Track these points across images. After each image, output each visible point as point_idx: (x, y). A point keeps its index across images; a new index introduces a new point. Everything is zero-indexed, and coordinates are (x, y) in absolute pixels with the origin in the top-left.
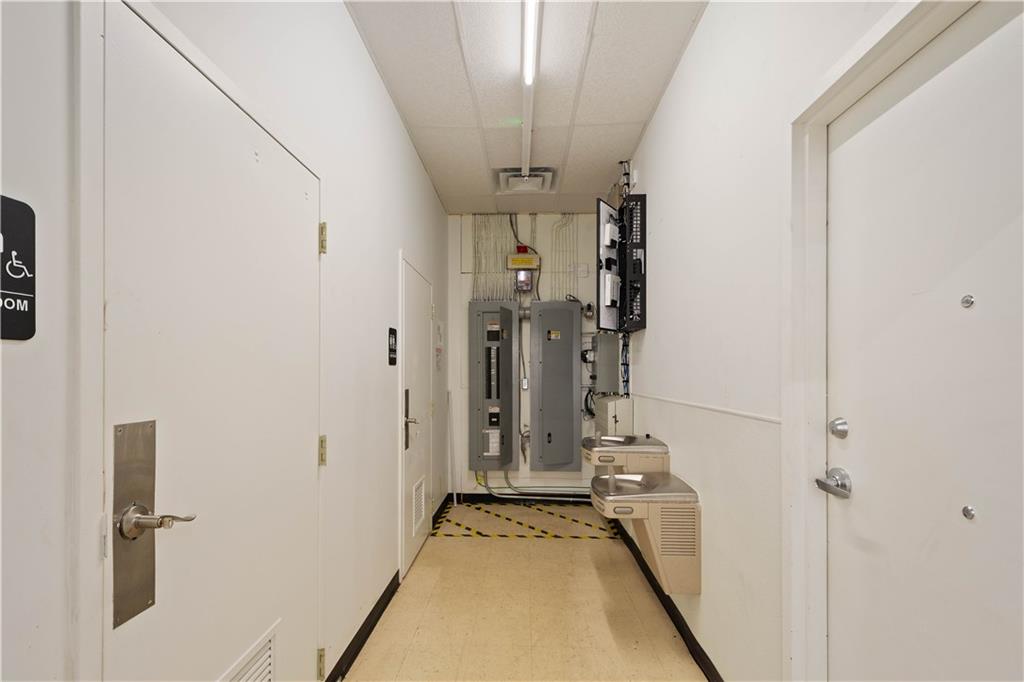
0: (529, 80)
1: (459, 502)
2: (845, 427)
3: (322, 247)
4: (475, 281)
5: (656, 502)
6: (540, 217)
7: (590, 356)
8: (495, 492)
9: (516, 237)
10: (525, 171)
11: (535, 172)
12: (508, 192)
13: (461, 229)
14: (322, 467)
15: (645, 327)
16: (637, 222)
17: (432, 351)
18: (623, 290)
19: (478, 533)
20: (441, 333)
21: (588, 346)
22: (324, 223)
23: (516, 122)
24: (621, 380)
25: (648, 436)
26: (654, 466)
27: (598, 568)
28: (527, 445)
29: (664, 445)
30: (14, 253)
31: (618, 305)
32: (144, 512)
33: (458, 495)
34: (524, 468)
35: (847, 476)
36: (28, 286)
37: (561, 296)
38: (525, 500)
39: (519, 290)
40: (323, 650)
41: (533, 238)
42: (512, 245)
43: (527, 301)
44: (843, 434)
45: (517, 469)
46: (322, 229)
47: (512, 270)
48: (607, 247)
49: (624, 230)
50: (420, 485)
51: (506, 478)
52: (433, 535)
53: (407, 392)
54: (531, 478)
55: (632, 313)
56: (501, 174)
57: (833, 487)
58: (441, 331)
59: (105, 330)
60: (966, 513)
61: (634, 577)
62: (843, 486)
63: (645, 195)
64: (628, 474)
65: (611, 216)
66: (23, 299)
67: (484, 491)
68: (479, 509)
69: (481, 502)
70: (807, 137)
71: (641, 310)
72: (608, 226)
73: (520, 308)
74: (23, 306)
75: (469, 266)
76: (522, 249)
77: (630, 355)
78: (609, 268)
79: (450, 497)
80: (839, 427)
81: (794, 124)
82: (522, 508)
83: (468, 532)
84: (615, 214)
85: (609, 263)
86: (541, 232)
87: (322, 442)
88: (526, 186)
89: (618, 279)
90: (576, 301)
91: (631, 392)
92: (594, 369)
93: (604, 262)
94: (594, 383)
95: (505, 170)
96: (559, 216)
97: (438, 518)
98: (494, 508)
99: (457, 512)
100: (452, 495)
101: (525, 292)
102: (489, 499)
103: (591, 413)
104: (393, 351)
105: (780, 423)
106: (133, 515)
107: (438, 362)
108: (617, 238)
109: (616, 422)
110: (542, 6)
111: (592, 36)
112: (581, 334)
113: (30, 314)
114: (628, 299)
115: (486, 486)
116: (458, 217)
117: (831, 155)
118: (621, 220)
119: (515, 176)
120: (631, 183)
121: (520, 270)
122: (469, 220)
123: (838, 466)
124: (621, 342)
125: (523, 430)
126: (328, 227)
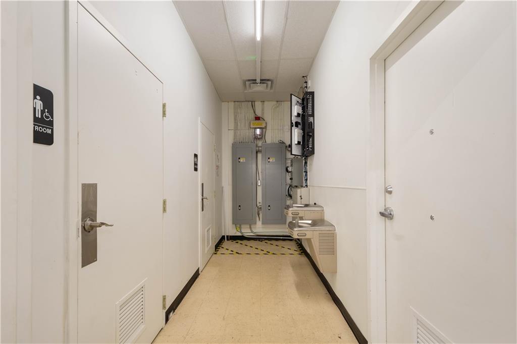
0: (258, 38)
1: (228, 240)
2: (391, 189)
3: (164, 114)
4: (235, 133)
5: (317, 231)
6: (266, 103)
7: (290, 169)
8: (246, 235)
9: (255, 112)
10: (258, 81)
11: (263, 81)
12: (250, 91)
13: (228, 109)
14: (165, 214)
15: (314, 154)
16: (310, 105)
17: (214, 167)
18: (304, 137)
19: (237, 253)
20: (219, 158)
21: (289, 165)
22: (165, 103)
23: (253, 58)
24: (304, 179)
25: (315, 204)
26: (316, 216)
27: (293, 267)
28: (260, 212)
29: (322, 207)
30: (46, 110)
31: (301, 144)
32: (93, 221)
33: (227, 236)
34: (259, 223)
35: (392, 210)
36: (51, 124)
37: (276, 141)
38: (259, 238)
39: (256, 138)
40: (165, 296)
41: (263, 113)
42: (252, 116)
43: (260, 143)
44: (390, 192)
45: (256, 223)
46: (164, 106)
47: (252, 128)
48: (296, 116)
49: (304, 108)
50: (209, 229)
51: (250, 228)
52: (215, 254)
53: (203, 184)
54: (263, 228)
55: (308, 147)
56: (247, 82)
57: (386, 215)
58: (219, 157)
59: (78, 144)
60: (432, 218)
61: (309, 270)
62: (391, 214)
63: (314, 92)
64: (305, 220)
65: (298, 102)
66: (49, 128)
67: (239, 234)
68: (237, 242)
69: (238, 240)
70: (376, 65)
71: (312, 145)
72: (296, 106)
73: (257, 146)
74: (49, 131)
75: (232, 126)
76: (257, 118)
77: (308, 168)
78: (297, 126)
79: (223, 238)
80: (389, 190)
81: (370, 59)
82: (258, 242)
83: (232, 252)
84: (300, 101)
85: (297, 124)
86: (267, 110)
87: (164, 202)
88: (259, 88)
89: (302, 132)
90: (283, 143)
91: (308, 184)
92: (292, 175)
93: (294, 123)
94: (292, 182)
95: (249, 80)
96: (275, 103)
97: (218, 246)
98: (244, 242)
99: (226, 244)
100: (224, 236)
101: (259, 139)
102: (242, 238)
103: (290, 196)
104: (196, 164)
105: (365, 190)
106: (89, 222)
107: (217, 172)
108: (301, 112)
109: (301, 198)
110: (263, 3)
111: (287, 19)
112: (286, 159)
113: (52, 135)
114: (306, 140)
115: (241, 232)
116: (227, 103)
117: (386, 73)
118: (303, 104)
119: (254, 83)
120: (308, 86)
121: (256, 128)
122: (232, 104)
123: (389, 206)
124: (304, 161)
125: (258, 205)
126: (167, 105)
